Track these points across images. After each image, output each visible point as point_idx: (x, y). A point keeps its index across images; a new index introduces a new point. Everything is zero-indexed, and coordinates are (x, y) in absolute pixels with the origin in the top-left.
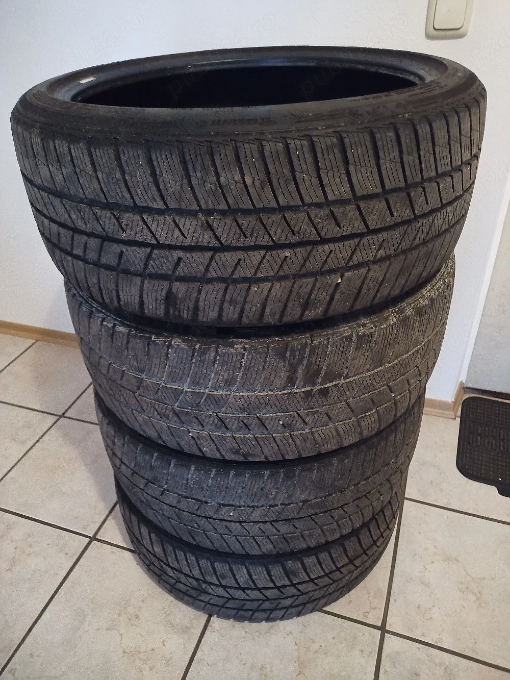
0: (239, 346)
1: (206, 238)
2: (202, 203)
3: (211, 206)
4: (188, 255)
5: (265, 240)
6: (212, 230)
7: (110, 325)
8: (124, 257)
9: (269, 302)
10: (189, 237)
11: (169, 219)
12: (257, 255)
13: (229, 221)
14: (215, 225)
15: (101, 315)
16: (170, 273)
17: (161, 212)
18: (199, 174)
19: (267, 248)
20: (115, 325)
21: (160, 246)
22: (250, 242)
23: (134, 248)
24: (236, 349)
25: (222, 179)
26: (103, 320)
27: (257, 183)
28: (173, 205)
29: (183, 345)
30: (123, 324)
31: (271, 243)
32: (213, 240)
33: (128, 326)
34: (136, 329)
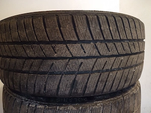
0: (99, 104)
1: (94, 53)
2: (94, 37)
3: (97, 39)
4: (86, 61)
5: (116, 53)
6: (97, 49)
7: (34, 106)
8: (54, 66)
9: (115, 80)
10: (87, 53)
11: (79, 45)
12: (113, 59)
13: (104, 45)
14: (98, 47)
15: (28, 102)
16: (76, 70)
17: (75, 42)
18: (93, 26)
19: (116, 56)
20: (36, 106)
21: (73, 58)
22: (110, 53)
23: (59, 61)
24: (98, 106)
25: (102, 28)
26: (29, 104)
27: (114, 30)
28: (82, 39)
29: (74, 108)
30: (41, 104)
31: (118, 54)
32: (97, 53)
33: (44, 104)
34: (49, 105)
